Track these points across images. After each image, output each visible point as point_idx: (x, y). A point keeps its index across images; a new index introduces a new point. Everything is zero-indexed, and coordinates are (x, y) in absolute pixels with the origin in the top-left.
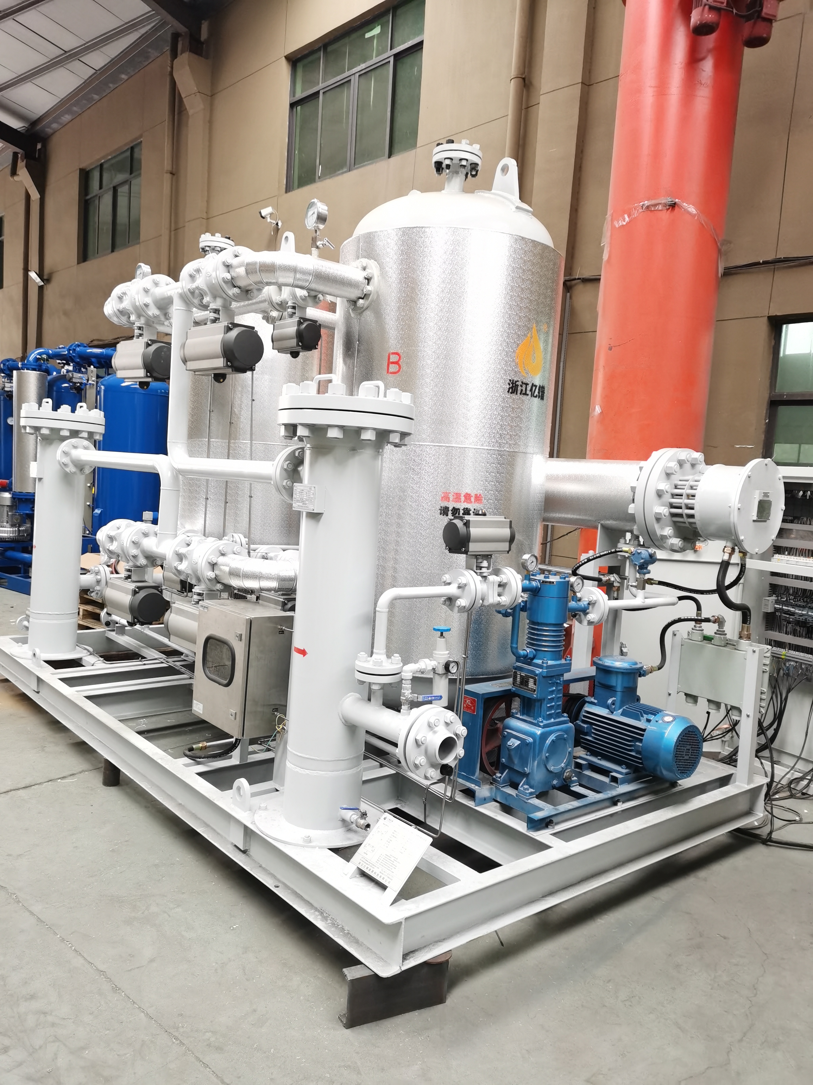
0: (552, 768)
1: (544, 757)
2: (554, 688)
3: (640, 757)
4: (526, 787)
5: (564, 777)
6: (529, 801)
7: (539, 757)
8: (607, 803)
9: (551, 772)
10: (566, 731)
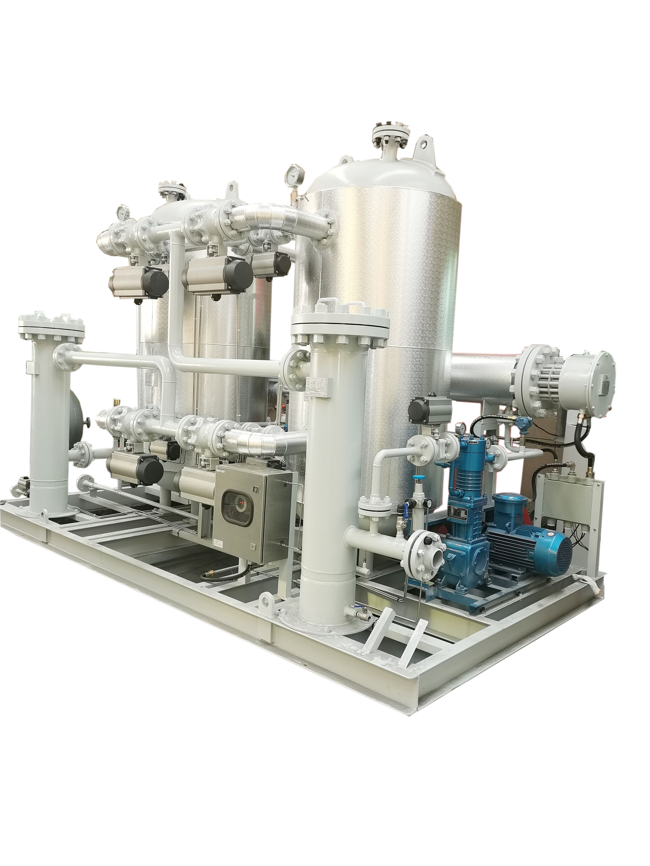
0: (478, 572)
1: (473, 565)
2: (478, 516)
3: (533, 561)
4: (462, 586)
5: (484, 578)
6: (465, 596)
7: (470, 565)
8: (512, 595)
9: (477, 575)
10: (485, 546)
